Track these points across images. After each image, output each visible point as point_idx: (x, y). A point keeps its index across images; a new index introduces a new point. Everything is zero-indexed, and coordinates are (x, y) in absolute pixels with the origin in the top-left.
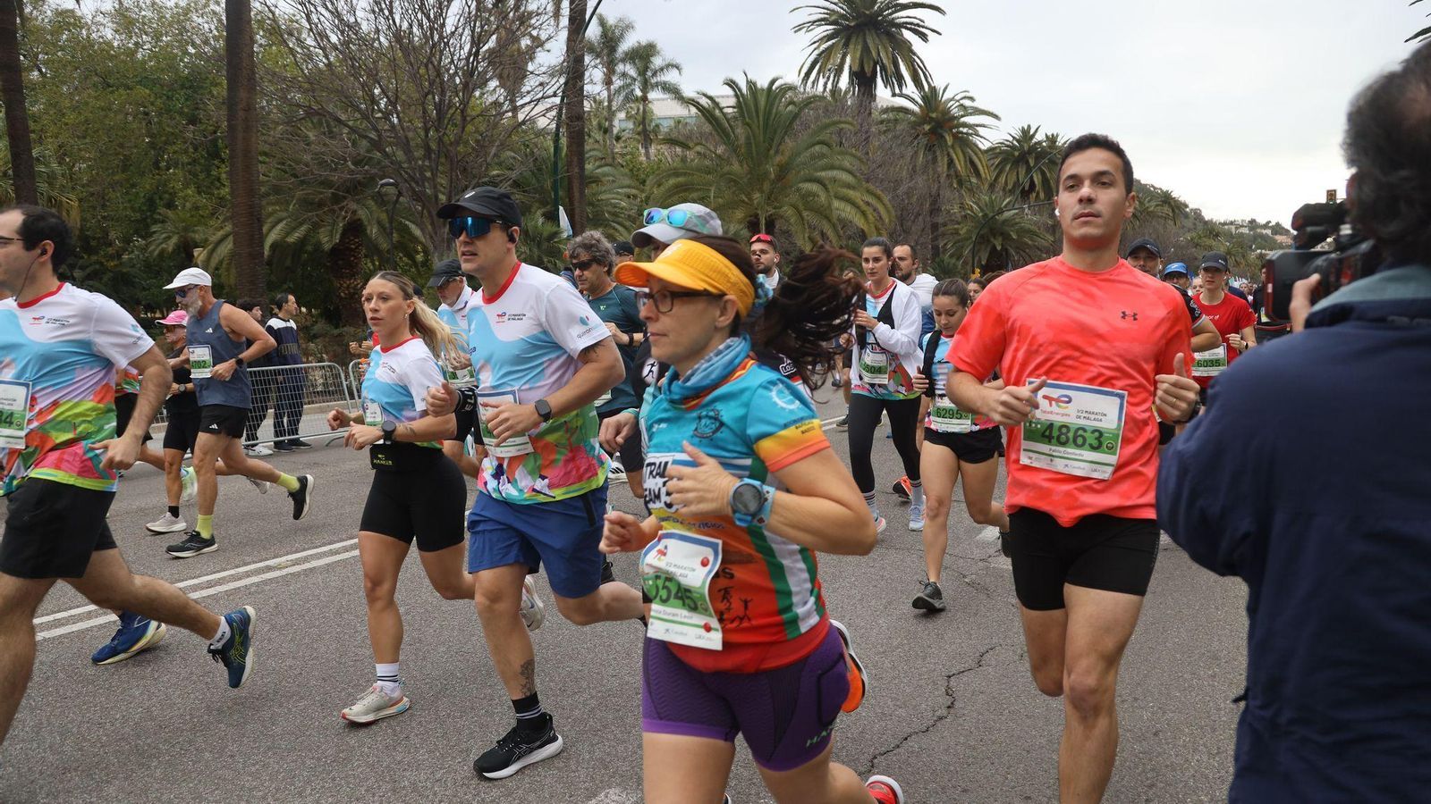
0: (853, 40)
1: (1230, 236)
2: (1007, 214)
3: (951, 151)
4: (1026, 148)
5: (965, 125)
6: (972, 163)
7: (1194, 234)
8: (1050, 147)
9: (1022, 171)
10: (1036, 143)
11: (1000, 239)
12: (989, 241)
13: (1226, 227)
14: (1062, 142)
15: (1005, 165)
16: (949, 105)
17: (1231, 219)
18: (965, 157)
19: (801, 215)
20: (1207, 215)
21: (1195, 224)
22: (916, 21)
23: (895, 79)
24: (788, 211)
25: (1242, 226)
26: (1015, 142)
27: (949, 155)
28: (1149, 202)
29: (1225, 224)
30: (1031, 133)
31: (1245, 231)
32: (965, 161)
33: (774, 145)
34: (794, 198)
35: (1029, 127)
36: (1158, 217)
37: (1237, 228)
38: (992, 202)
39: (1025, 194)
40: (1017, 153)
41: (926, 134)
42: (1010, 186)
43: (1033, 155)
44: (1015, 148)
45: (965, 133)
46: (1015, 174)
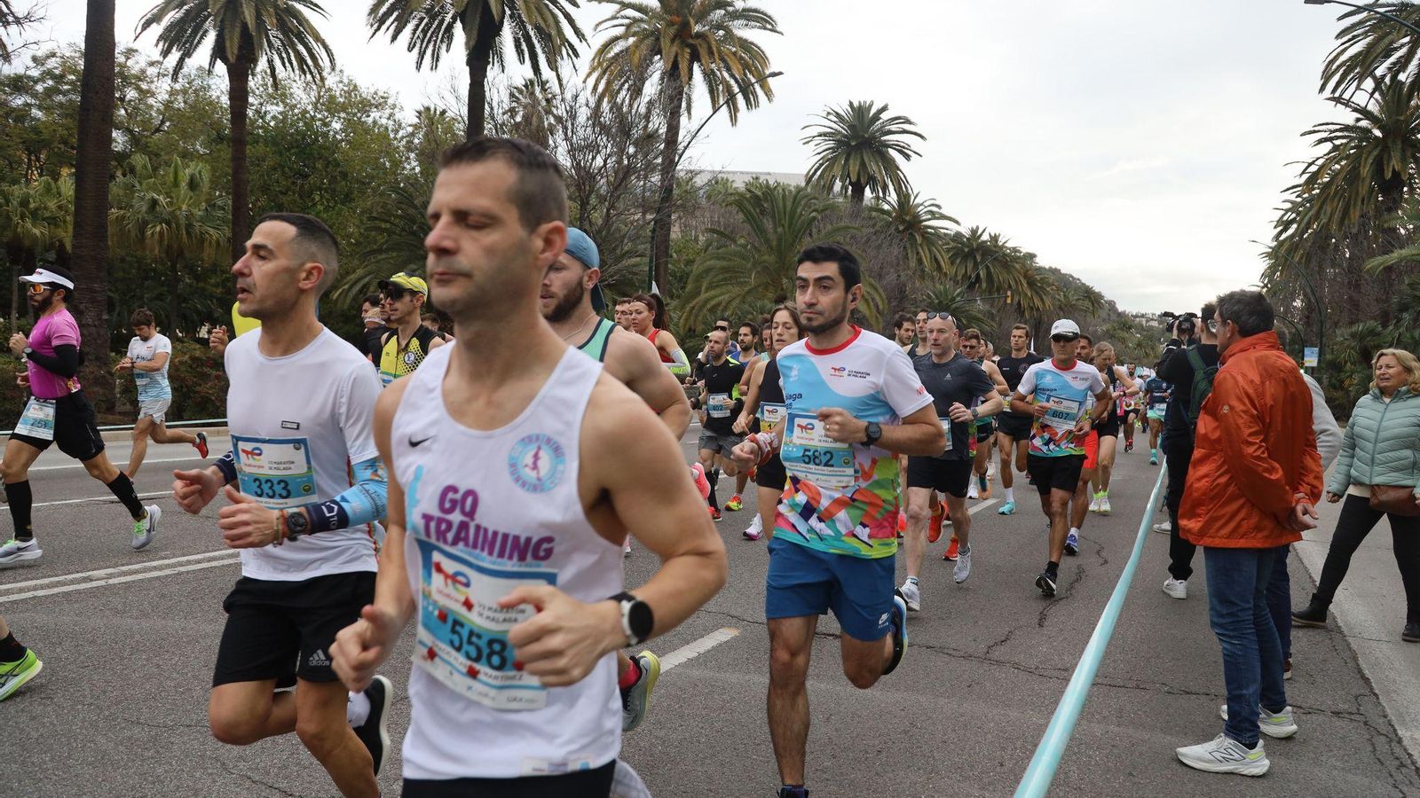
0: (852, 157)
1: (1141, 328)
2: (958, 303)
3: (919, 247)
4: (973, 245)
5: (930, 226)
6: (936, 260)
7: (1109, 325)
8: (995, 247)
10: (982, 242)
13: (1138, 319)
14: (1003, 241)
15: (956, 259)
16: (919, 209)
17: (1143, 311)
18: (931, 254)
20: (1120, 308)
21: (1109, 315)
22: (902, 144)
23: (880, 188)
25: (1152, 320)
27: (918, 253)
28: (1073, 295)
29: (1136, 316)
30: (979, 233)
31: (1155, 324)
32: (931, 258)
35: (978, 228)
36: (1082, 310)
37: (1147, 321)
38: (946, 291)
39: (971, 287)
40: (966, 250)
41: (900, 234)
42: (959, 277)
43: (980, 252)
44: (965, 245)
45: (930, 234)
46: (964, 267)
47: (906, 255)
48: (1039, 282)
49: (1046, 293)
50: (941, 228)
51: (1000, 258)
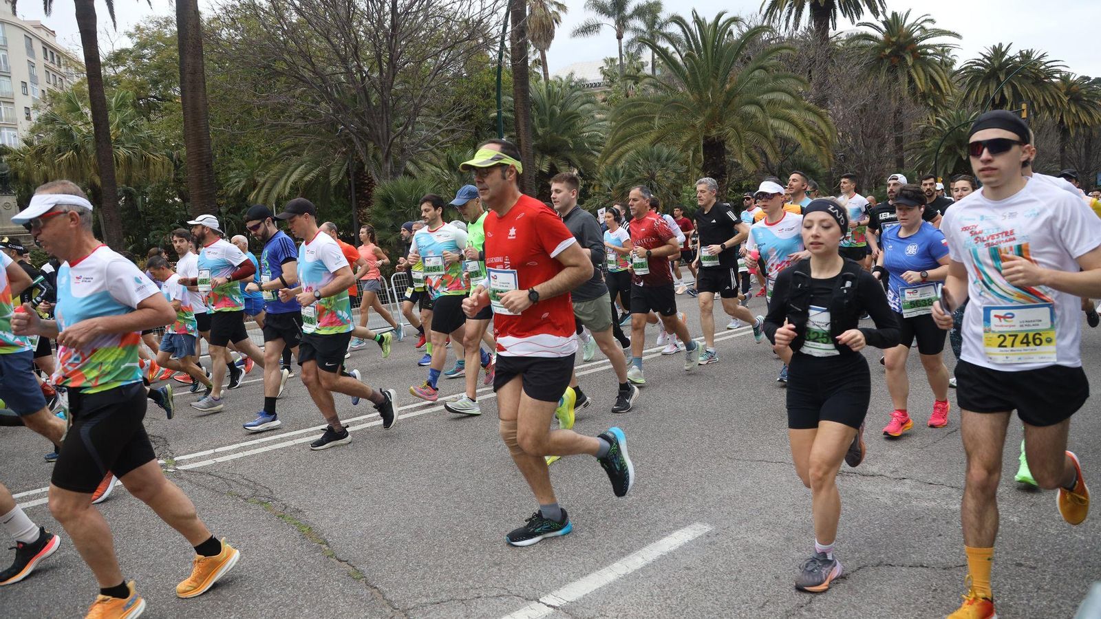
3: (912, 70)
4: (996, 64)
5: (929, 47)
9: (993, 86)
10: (1006, 60)
11: (966, 150)
12: (956, 153)
14: (1036, 58)
15: (976, 82)
16: (911, 29)
18: (926, 75)
19: (739, 137)
23: (852, 8)
24: (730, 131)
26: (986, 60)
27: (909, 74)
30: (1003, 50)
32: (926, 80)
33: (721, 72)
34: (735, 120)
35: (1001, 44)
38: (959, 116)
40: (987, 71)
41: (887, 57)
42: (980, 102)
43: (1004, 71)
44: (986, 66)
45: (928, 54)
46: (986, 89)
47: (896, 79)
50: (940, 45)
51: (1030, 75)
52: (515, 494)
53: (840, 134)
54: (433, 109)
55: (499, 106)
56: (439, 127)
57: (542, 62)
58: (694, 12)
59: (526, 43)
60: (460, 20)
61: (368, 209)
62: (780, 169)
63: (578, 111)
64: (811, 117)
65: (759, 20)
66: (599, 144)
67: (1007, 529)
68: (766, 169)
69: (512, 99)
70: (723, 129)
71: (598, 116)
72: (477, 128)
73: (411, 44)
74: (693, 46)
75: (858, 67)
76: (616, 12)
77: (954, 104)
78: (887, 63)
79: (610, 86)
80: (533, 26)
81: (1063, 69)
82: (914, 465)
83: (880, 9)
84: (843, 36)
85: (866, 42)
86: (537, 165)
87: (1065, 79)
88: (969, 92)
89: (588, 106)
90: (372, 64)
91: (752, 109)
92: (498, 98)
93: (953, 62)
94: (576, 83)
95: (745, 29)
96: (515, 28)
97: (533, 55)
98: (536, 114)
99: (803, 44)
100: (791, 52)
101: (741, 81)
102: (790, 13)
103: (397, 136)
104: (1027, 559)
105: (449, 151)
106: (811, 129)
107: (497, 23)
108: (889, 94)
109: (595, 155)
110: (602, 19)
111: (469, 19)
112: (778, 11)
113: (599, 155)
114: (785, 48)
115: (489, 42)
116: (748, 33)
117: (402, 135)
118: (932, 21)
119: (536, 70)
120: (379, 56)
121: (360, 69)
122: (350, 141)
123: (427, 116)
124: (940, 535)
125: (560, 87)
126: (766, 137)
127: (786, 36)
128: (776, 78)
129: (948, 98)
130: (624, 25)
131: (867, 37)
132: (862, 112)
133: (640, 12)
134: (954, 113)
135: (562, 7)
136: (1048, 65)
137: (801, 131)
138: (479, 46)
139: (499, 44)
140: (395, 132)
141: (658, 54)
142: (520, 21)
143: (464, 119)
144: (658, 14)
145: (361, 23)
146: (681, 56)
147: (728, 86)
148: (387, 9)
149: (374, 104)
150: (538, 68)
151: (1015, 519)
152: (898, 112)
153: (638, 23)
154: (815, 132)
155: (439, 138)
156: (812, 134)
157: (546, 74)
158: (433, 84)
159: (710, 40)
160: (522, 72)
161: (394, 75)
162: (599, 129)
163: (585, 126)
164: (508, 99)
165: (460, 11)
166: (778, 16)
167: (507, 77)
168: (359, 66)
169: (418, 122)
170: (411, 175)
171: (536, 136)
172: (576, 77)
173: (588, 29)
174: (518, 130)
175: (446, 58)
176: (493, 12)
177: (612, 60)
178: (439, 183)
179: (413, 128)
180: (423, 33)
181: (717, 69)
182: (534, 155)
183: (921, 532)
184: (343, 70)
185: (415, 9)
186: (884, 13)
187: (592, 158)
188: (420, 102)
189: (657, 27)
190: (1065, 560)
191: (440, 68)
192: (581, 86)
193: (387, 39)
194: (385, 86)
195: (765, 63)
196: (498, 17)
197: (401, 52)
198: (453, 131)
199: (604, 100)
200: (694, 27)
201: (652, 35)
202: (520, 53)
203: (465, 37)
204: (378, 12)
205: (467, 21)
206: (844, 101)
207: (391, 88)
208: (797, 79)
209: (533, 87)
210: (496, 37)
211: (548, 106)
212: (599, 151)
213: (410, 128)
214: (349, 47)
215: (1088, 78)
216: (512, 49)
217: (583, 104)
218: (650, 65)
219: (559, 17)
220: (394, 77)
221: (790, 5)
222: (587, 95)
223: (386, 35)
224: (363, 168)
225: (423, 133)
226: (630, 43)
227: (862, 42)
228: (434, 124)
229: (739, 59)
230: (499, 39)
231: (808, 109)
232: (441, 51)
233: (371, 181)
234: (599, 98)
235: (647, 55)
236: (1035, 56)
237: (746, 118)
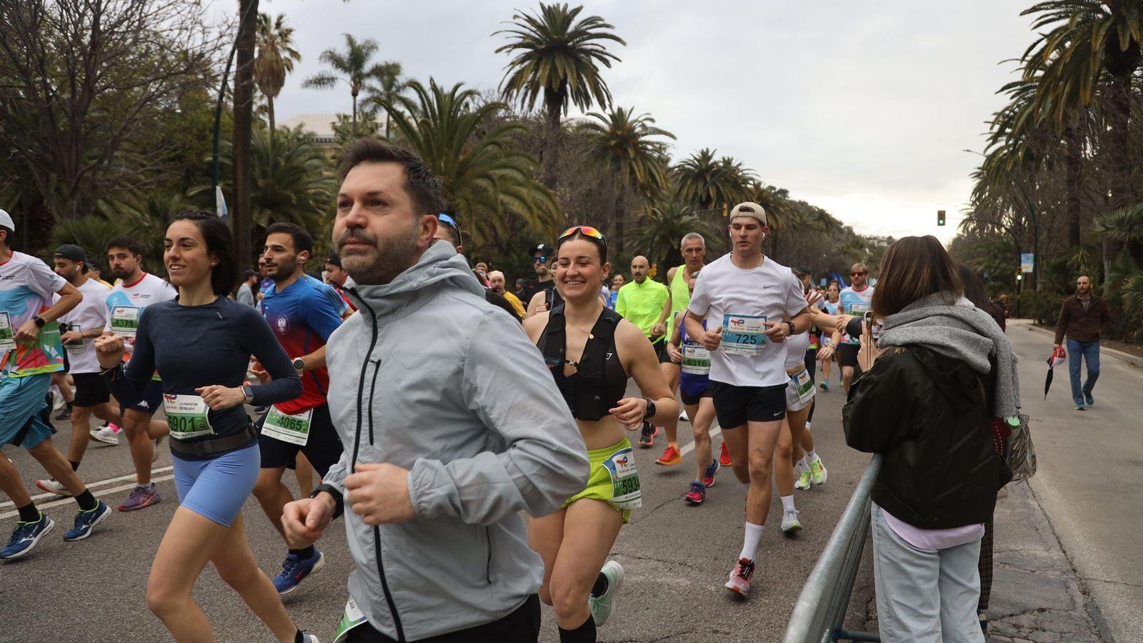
0: (544, 61)
1: (872, 247)
2: (686, 219)
4: (704, 166)
5: (648, 143)
6: (651, 174)
7: (844, 245)
8: (724, 167)
9: (701, 186)
10: (712, 164)
12: (668, 242)
13: (871, 241)
14: (735, 165)
15: (688, 180)
16: (634, 125)
17: (875, 235)
18: (645, 169)
19: (470, 208)
20: (857, 231)
23: (583, 98)
24: (462, 204)
25: (883, 241)
26: (696, 162)
27: (630, 165)
28: (808, 216)
29: (870, 239)
30: (710, 154)
31: (885, 244)
32: (645, 173)
33: (455, 142)
34: (467, 192)
35: (707, 149)
36: (815, 229)
37: (879, 242)
38: (672, 209)
40: (696, 171)
41: (612, 148)
42: (690, 197)
43: (710, 173)
44: (696, 166)
45: (647, 149)
46: (694, 187)
47: (619, 169)
48: (772, 202)
49: (778, 212)
50: (657, 143)
51: (730, 179)
52: (205, 589)
53: (567, 215)
54: (136, 144)
55: (215, 149)
56: (143, 166)
57: (269, 109)
58: (431, 80)
59: (252, 86)
60: (178, 50)
61: (44, 251)
62: (509, 244)
63: (305, 165)
64: (539, 196)
65: (496, 97)
66: (325, 203)
67: (706, 599)
68: (495, 244)
69: (231, 144)
70: (454, 200)
71: (326, 173)
72: (188, 171)
73: (114, 67)
74: (430, 114)
75: (585, 154)
76: (353, 68)
77: (668, 197)
78: (611, 154)
79: (341, 144)
80: (261, 69)
81: (755, 177)
82: (625, 540)
83: (607, 103)
84: (574, 124)
85: (594, 131)
86: (254, 219)
87: (757, 186)
88: (681, 189)
89: (315, 162)
90: (63, 83)
91: (483, 183)
92: (215, 141)
93: (668, 160)
94: (305, 136)
95: (482, 104)
96: (240, 69)
97: (259, 100)
98: (258, 164)
99: (536, 125)
100: (525, 132)
101: (474, 155)
102: (526, 94)
103: (89, 170)
104: (722, 625)
105: (152, 194)
106: (540, 208)
107: (220, 60)
108: (613, 182)
109: (319, 214)
110: (338, 73)
111: (187, 50)
112: (515, 91)
113: (324, 214)
114: (519, 127)
115: (210, 79)
116: (484, 107)
117: (94, 169)
118: (652, 120)
119: (261, 117)
120: (72, 75)
121: (46, 87)
122: (27, 169)
123: (128, 151)
124: (648, 609)
125: (286, 137)
126: (495, 211)
127: (521, 116)
128: (508, 155)
129: (665, 192)
130: (360, 82)
131: (595, 126)
132: (587, 196)
133: (378, 72)
134: (668, 206)
135: (295, 54)
136: (744, 172)
137: (530, 209)
138: (198, 80)
139: (221, 83)
140: (86, 165)
141: (394, 117)
142: (247, 62)
143: (173, 159)
144: (397, 77)
145: (50, 33)
146: (416, 121)
147: (461, 157)
148: (87, 22)
149: (62, 129)
150: (263, 114)
151: (713, 588)
152: (620, 199)
153: (375, 83)
154: (543, 211)
155: (142, 177)
156: (540, 213)
157: (272, 122)
158: (138, 116)
159: (447, 110)
160: (244, 116)
161: (91, 98)
162: (325, 186)
163: (311, 182)
164: (226, 144)
165: (178, 40)
166: (514, 95)
167: (226, 120)
168: (44, 82)
169: (117, 157)
170: (104, 217)
171: (256, 187)
172: (305, 130)
173: (320, 81)
174: (235, 179)
175: (157, 89)
176: (217, 48)
177: (346, 117)
178: (137, 229)
179: (109, 163)
180: (131, 57)
181: (452, 139)
182: (253, 207)
183: (630, 606)
184: (23, 84)
185: (123, 28)
186: (611, 106)
187: (316, 217)
188: (121, 134)
189: (394, 89)
190: (753, 623)
191: (149, 99)
192: (310, 139)
193: (84, 58)
194: (78, 111)
195: (499, 139)
196: (222, 55)
197: (101, 75)
198: (159, 172)
199: (333, 157)
200: (431, 95)
201: (389, 97)
202: (244, 95)
203: (182, 69)
204: (76, 24)
205: (186, 52)
206: (571, 184)
207: (85, 113)
208: (529, 158)
209: (256, 135)
210: (218, 75)
211: (271, 157)
212: (324, 210)
213: (106, 162)
214: (33, 58)
215: (774, 188)
216: (235, 90)
217: (311, 158)
218: (385, 127)
219: (292, 65)
220: (89, 102)
221: (526, 87)
222: (315, 150)
223: (83, 52)
224: (42, 202)
225: (123, 169)
226: (365, 102)
227: (591, 131)
228: (136, 161)
229: (474, 133)
230: (221, 78)
231: (538, 188)
232: (150, 81)
233: (51, 218)
234: (329, 155)
235: (382, 117)
236: (734, 164)
237: (477, 191)
